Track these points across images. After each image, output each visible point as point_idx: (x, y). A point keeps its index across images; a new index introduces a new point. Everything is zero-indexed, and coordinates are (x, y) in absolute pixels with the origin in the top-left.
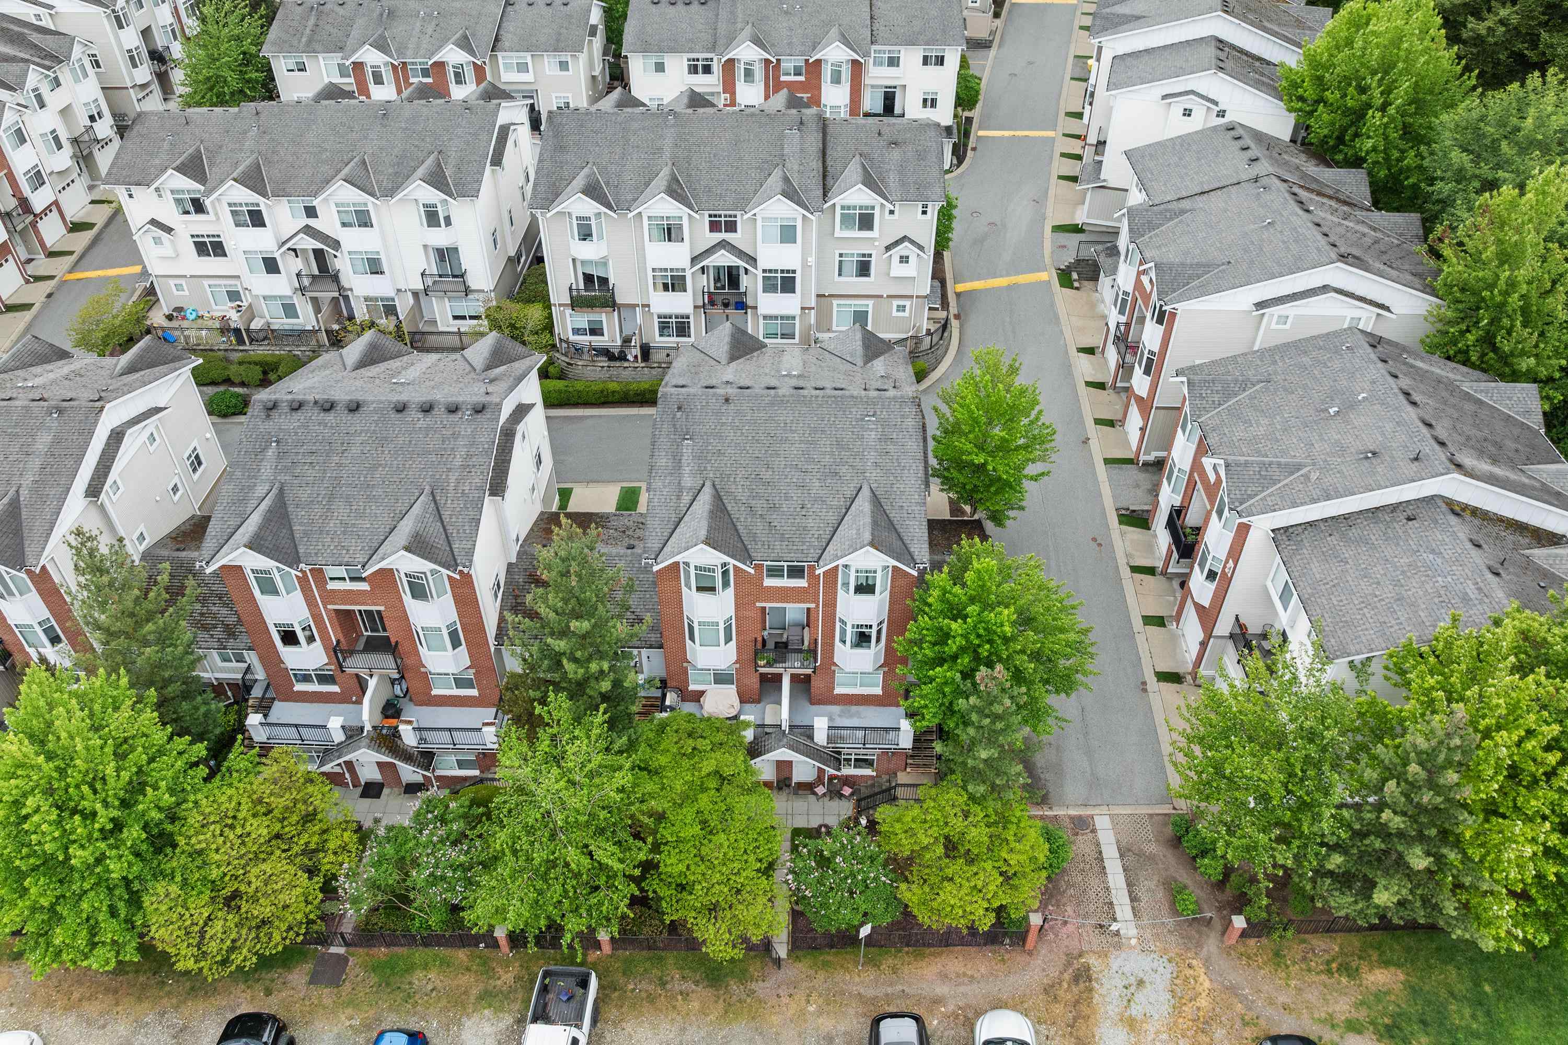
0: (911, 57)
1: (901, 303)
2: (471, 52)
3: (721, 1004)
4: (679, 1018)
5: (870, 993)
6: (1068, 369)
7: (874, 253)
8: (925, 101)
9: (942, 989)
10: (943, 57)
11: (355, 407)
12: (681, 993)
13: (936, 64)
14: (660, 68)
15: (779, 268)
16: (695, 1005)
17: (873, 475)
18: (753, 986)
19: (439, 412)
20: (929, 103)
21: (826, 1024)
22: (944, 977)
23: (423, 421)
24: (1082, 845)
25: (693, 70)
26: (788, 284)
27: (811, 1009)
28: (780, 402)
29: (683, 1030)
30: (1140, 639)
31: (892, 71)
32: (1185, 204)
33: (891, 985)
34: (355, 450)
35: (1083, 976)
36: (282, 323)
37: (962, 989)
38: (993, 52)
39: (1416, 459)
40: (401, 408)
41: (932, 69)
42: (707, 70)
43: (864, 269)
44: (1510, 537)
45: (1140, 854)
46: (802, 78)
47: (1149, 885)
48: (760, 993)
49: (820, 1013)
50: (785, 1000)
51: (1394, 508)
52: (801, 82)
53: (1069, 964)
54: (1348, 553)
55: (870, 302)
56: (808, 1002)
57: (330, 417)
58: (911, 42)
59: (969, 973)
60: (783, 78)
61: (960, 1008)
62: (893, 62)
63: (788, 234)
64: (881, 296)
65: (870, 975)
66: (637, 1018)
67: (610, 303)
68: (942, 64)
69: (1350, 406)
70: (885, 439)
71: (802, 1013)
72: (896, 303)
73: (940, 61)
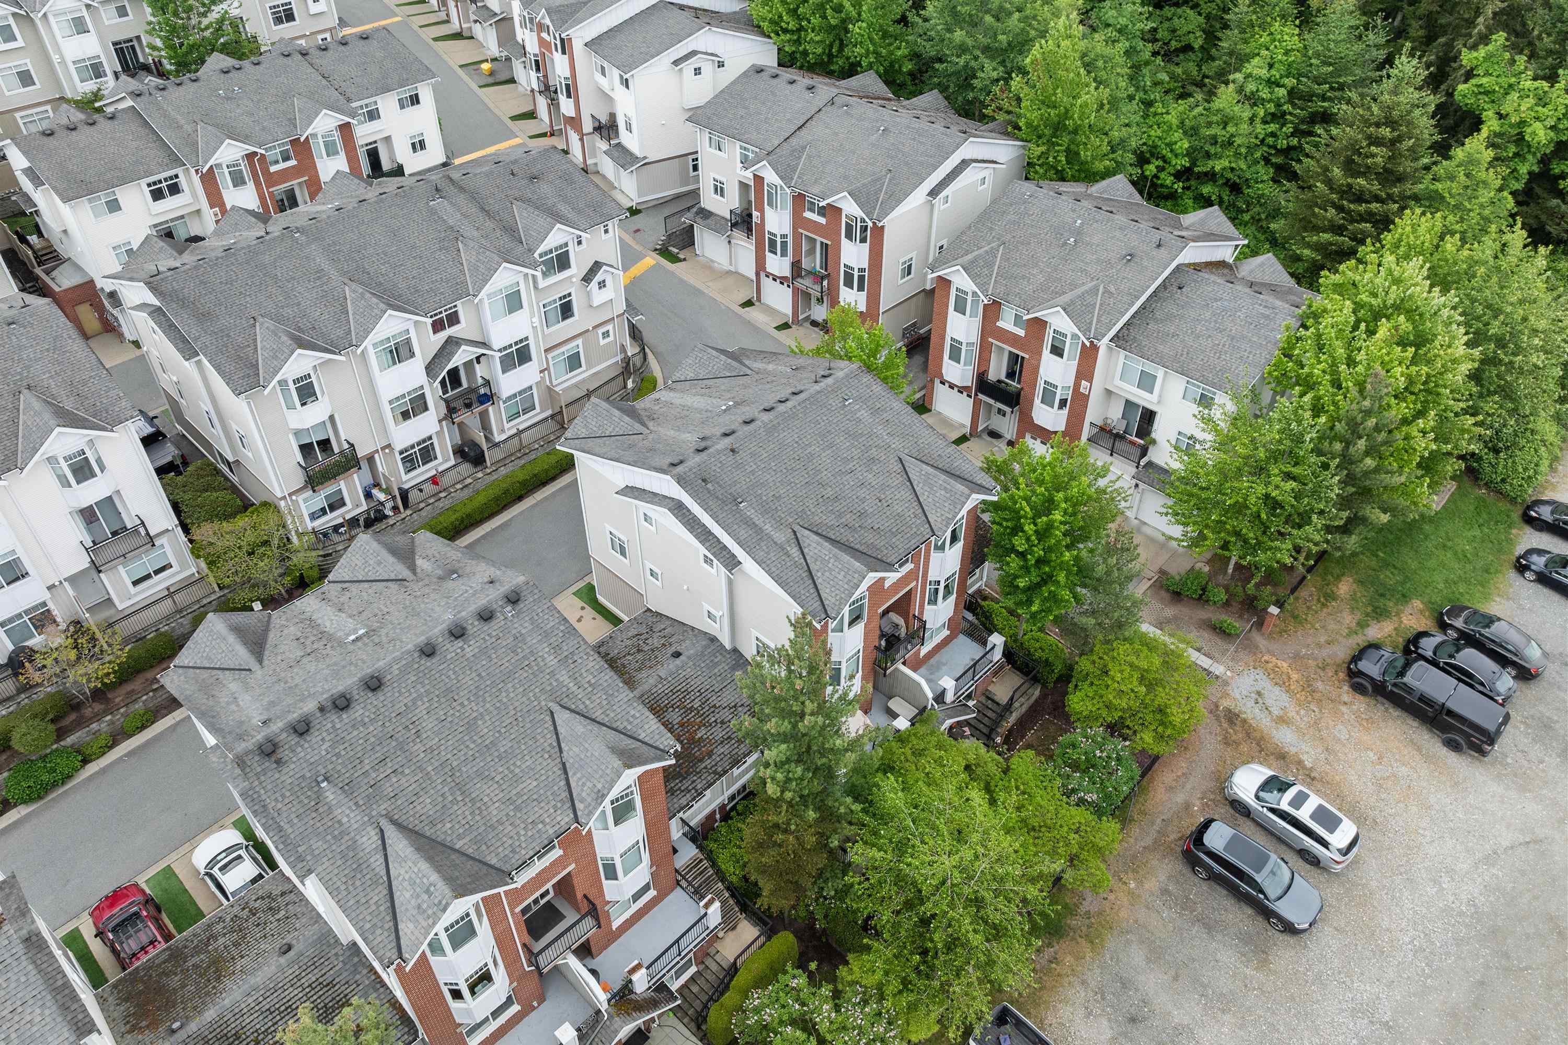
0: (387, 104)
1: (604, 329)
7: (572, 290)
8: (413, 145)
9: (1180, 798)
10: (417, 95)
13: (413, 104)
14: (114, 206)
15: (512, 342)
17: (897, 443)
18: (1083, 909)
19: (474, 625)
20: (418, 146)
21: (1152, 885)
22: (1170, 789)
25: (157, 195)
26: (524, 355)
27: (1132, 885)
31: (374, 125)
33: (1153, 823)
35: (1232, 717)
37: (1188, 786)
39: (1159, 246)
40: (428, 651)
41: (411, 110)
42: (175, 189)
43: (566, 310)
46: (293, 162)
47: (1195, 634)
48: (1094, 909)
49: (1140, 883)
50: (1112, 897)
51: (1164, 287)
52: (293, 167)
53: (1218, 718)
55: (579, 341)
57: (357, 712)
58: (386, 90)
59: (1179, 774)
60: (273, 169)
61: (1202, 799)
62: (373, 115)
63: (514, 302)
64: (588, 331)
67: (353, 462)
68: (418, 102)
69: (1078, 233)
72: (600, 331)
73: (415, 100)
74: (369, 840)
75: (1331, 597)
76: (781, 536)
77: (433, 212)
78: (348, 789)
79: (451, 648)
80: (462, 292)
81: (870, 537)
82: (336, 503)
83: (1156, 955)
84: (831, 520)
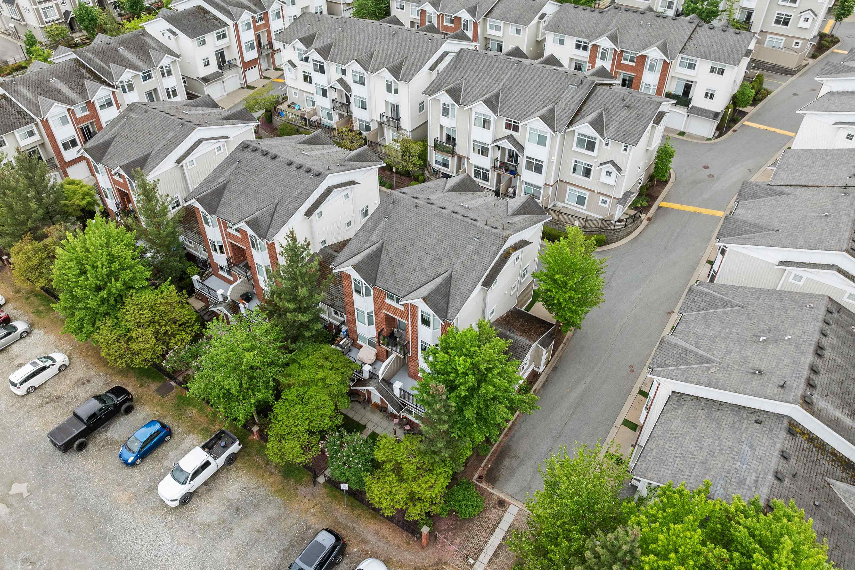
0: (703, 66)
1: (605, 198)
2: (473, 16)
3: (280, 487)
4: (261, 482)
5: (340, 519)
6: (694, 268)
7: (594, 165)
8: (707, 94)
9: (371, 538)
10: (723, 70)
11: (274, 158)
12: (270, 472)
13: (718, 73)
14: (562, 42)
15: (535, 158)
16: (271, 480)
17: (458, 267)
18: (299, 487)
19: (302, 170)
20: (709, 96)
23: (295, 172)
24: (493, 514)
25: (578, 47)
26: (538, 169)
27: (312, 511)
28: (440, 216)
29: (259, 487)
30: (614, 430)
31: (690, 72)
33: (352, 522)
34: (262, 176)
36: (326, 121)
37: (380, 544)
38: (793, 78)
39: (782, 387)
40: (290, 164)
41: (715, 75)
42: (585, 48)
43: (587, 173)
44: (826, 465)
46: (633, 64)
48: (299, 492)
49: (314, 515)
50: (306, 500)
51: (754, 411)
52: (632, 66)
53: (437, 564)
55: (588, 193)
56: (314, 507)
57: (263, 158)
58: (705, 57)
60: (623, 62)
61: (371, 551)
62: (692, 66)
63: (542, 140)
64: (594, 191)
65: (347, 512)
66: (247, 471)
67: (452, 153)
68: (722, 74)
70: (476, 252)
71: (308, 510)
72: (602, 198)
73: (721, 72)
74: (221, 180)
76: (374, 238)
77: (566, 88)
79: (293, 168)
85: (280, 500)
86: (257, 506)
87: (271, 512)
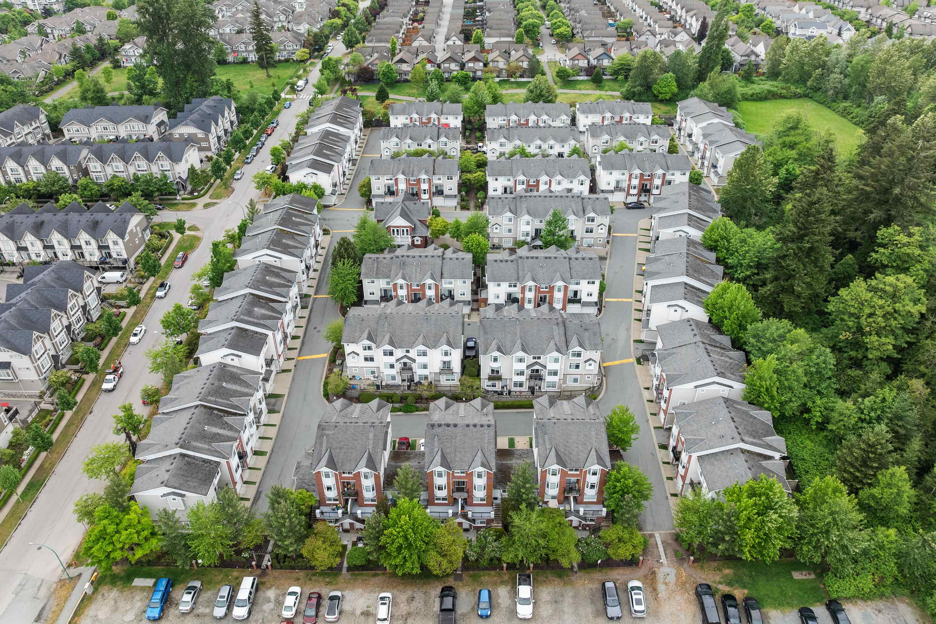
0: (584, 283)
1: (589, 376)
2: (435, 280)
3: (563, 582)
4: (553, 586)
5: (600, 578)
6: (641, 395)
7: (581, 363)
8: (588, 295)
9: (618, 577)
11: (455, 426)
12: (552, 580)
15: (553, 369)
16: (556, 583)
17: (595, 444)
18: (570, 578)
19: (478, 426)
20: (590, 296)
21: (591, 586)
22: (620, 573)
23: (475, 430)
24: (652, 541)
25: (510, 286)
26: (555, 373)
27: (586, 583)
28: (569, 424)
29: (554, 588)
30: (666, 484)
31: (577, 286)
32: (674, 350)
33: (606, 575)
34: (458, 438)
35: (654, 573)
36: (391, 382)
37: (623, 577)
38: (608, 261)
39: (733, 438)
40: (468, 426)
41: (591, 285)
42: (515, 286)
43: (577, 367)
44: (756, 458)
45: (667, 543)
47: (669, 551)
48: (572, 580)
49: (588, 583)
50: (579, 581)
51: (728, 451)
52: (547, 291)
53: (650, 570)
54: (716, 463)
55: (579, 376)
56: (585, 581)
57: (449, 428)
58: (584, 278)
59: (625, 572)
60: (541, 290)
63: (556, 360)
64: (582, 374)
65: (600, 574)
66: (542, 586)
67: (500, 378)
69: (718, 422)
70: (597, 434)
71: (584, 584)
72: (587, 376)
73: (593, 283)
74: (436, 450)
75: (720, 570)
76: (548, 447)
77: (552, 329)
78: (439, 439)
79: (472, 428)
80: (543, 353)
81: (567, 459)
82: (494, 386)
83: (575, 597)
84: (562, 450)
85: (569, 587)
86: (562, 595)
87: (571, 594)
